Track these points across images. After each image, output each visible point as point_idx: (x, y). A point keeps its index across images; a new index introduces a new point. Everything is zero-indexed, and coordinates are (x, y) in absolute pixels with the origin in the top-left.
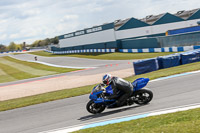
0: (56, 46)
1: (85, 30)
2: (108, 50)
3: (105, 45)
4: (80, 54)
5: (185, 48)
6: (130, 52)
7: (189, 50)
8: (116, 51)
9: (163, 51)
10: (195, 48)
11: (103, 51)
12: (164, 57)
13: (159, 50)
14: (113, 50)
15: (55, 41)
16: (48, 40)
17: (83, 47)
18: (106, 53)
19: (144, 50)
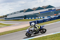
0: (6, 18)
1: (15, 13)
2: (22, 19)
3: (21, 17)
4: (13, 20)
5: (45, 17)
6: (29, 19)
7: (46, 18)
8: (24, 19)
9: (38, 18)
10: (48, 17)
11: (20, 19)
12: (39, 20)
13: (37, 18)
14: (23, 18)
15: (6, 16)
16: (4, 16)
17: (14, 18)
18: (21, 19)
19: (33, 18)
